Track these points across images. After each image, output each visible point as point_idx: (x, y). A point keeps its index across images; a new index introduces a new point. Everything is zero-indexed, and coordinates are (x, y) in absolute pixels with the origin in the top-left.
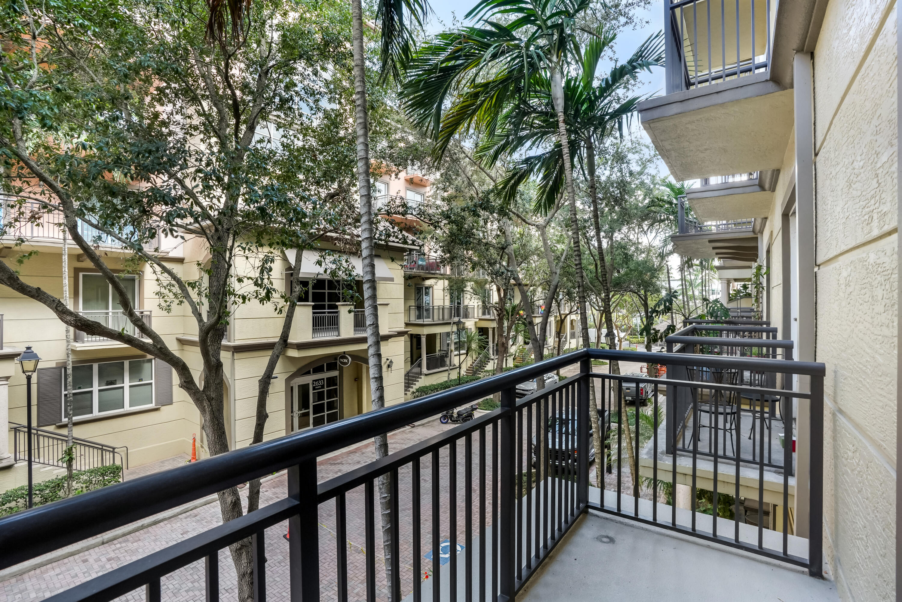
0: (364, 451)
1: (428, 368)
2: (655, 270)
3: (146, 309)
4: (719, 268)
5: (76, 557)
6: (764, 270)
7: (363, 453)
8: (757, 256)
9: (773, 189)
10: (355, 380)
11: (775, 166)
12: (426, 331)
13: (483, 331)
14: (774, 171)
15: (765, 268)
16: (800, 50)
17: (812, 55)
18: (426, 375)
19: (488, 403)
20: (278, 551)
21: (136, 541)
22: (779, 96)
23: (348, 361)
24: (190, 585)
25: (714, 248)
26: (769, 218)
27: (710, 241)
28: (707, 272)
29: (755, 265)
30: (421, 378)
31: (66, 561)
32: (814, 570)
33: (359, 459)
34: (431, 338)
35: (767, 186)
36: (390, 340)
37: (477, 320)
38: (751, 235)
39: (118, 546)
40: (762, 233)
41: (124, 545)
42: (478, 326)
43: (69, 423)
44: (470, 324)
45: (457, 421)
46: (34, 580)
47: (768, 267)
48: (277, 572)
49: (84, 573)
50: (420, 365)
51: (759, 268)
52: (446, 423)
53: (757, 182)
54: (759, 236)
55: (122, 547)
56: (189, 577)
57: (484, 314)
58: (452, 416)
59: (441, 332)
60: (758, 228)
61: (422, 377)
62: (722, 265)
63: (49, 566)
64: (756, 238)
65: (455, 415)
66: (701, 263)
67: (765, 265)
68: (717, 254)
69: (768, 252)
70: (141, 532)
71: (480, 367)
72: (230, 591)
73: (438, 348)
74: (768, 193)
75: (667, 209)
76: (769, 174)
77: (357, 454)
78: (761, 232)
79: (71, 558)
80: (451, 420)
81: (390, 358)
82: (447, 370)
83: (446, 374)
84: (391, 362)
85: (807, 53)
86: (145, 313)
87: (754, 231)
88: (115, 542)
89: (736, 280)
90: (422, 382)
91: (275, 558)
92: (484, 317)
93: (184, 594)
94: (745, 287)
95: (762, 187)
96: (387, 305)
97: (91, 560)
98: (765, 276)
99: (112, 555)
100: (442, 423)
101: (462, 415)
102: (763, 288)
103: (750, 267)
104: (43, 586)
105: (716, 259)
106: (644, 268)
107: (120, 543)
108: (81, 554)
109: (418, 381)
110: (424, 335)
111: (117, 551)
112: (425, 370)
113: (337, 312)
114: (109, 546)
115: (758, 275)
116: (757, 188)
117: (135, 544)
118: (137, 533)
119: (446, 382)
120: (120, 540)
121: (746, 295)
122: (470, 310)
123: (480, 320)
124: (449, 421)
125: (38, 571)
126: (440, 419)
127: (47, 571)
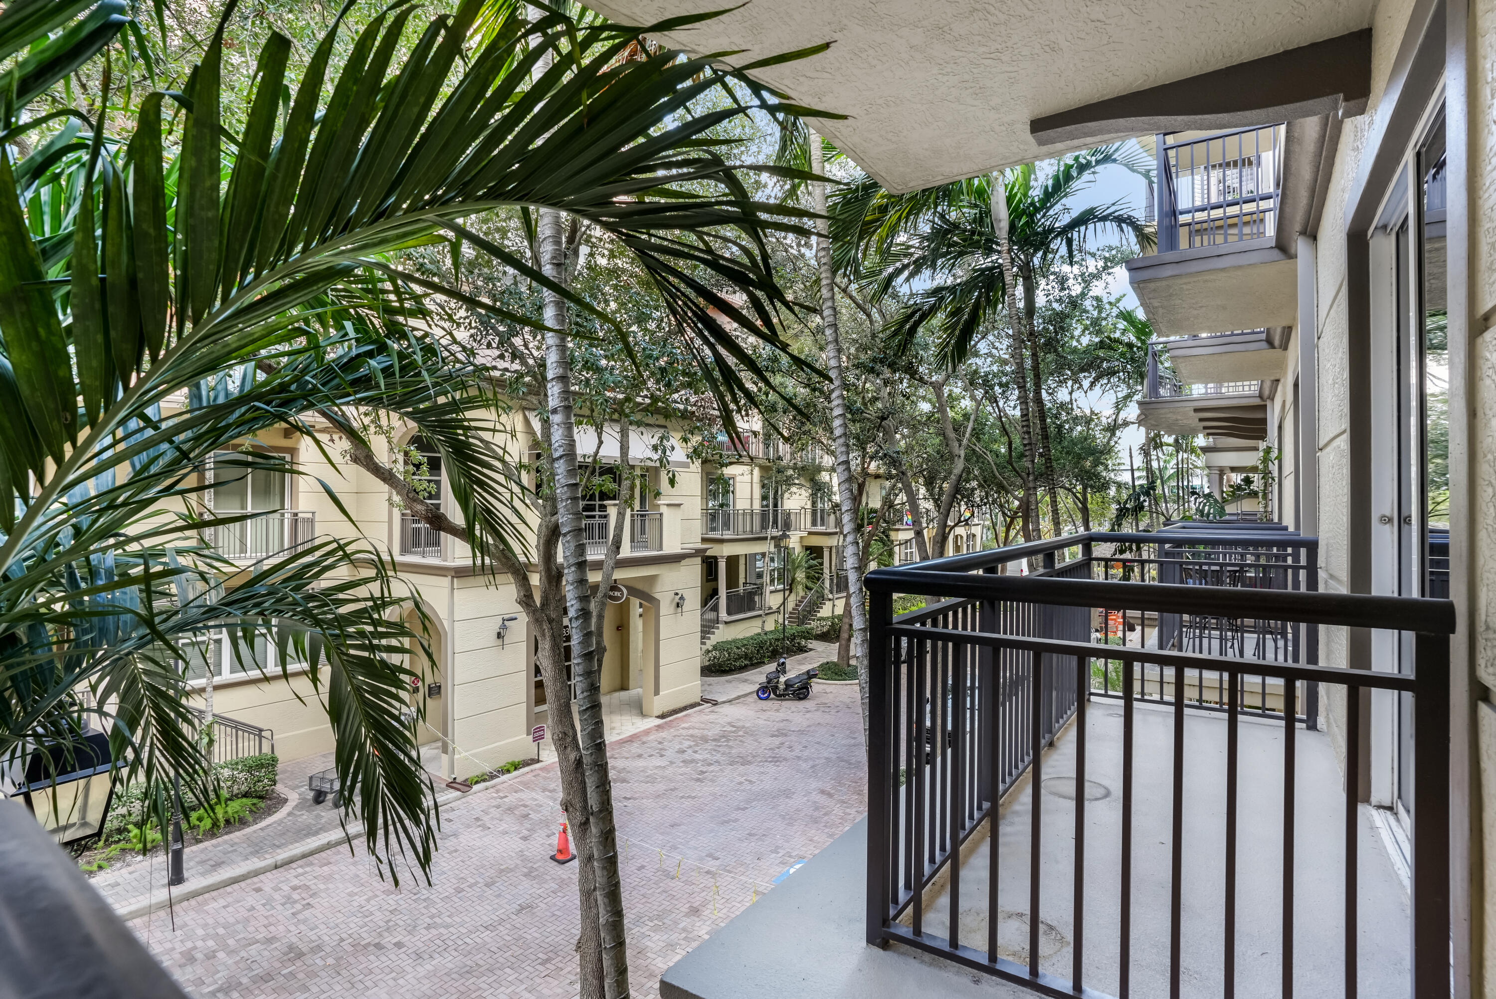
0: (644, 739)
1: (729, 613)
2: (1102, 452)
3: (301, 508)
4: (1205, 450)
5: (243, 884)
6: (1274, 454)
7: (644, 743)
8: (1265, 431)
9: (1285, 346)
10: (618, 629)
11: (1285, 323)
12: (727, 550)
13: (815, 552)
14: (1284, 328)
15: (1276, 451)
16: (1303, 233)
17: (1315, 238)
18: (726, 623)
19: (829, 669)
20: (548, 878)
21: (326, 865)
22: (1285, 264)
23: (622, 594)
24: (428, 921)
25: (1201, 420)
26: (1282, 381)
27: (1196, 410)
28: (1185, 455)
29: (1262, 445)
30: (718, 628)
31: (229, 889)
32: (1311, 724)
33: (640, 751)
34: (732, 561)
35: (1277, 342)
36: (683, 562)
37: (805, 534)
38: (1258, 401)
39: (300, 870)
40: (1273, 400)
41: (308, 869)
42: (805, 544)
43: (208, 684)
44: (794, 542)
45: (784, 695)
46: (192, 914)
47: (1280, 449)
48: (555, 905)
49: (264, 905)
50: (715, 608)
51: (1268, 450)
52: (767, 699)
53: (1264, 336)
54: (1269, 403)
55: (306, 873)
56: (424, 911)
57: (814, 523)
58: (777, 687)
59: (748, 553)
60: (1266, 392)
61: (720, 626)
62: (1212, 445)
63: (207, 896)
64: (1263, 408)
65: (782, 686)
66: (1176, 441)
67: (1276, 446)
68: (1205, 428)
69: (1280, 427)
70: (328, 852)
71: (809, 612)
72: (491, 928)
73: (742, 580)
74: (1278, 352)
75: (1123, 355)
76: (1279, 331)
77: (635, 745)
78: (1272, 398)
79: (236, 886)
80: (775, 694)
81: (680, 592)
82: (760, 616)
83: (758, 623)
84: (682, 598)
85: (1309, 236)
86: (300, 515)
87: (1261, 396)
88: (294, 865)
89: (1233, 469)
90: (722, 634)
91: (547, 886)
92: (814, 529)
93: (424, 932)
94: (1248, 481)
95: (1270, 342)
96: (679, 505)
97: (267, 888)
98: (1276, 462)
99: (296, 882)
100: (761, 699)
101: (792, 686)
102: (1273, 479)
103: (1256, 449)
104: (211, 921)
105: (1201, 436)
106: (1082, 448)
107: (301, 867)
108: (249, 881)
109: (713, 633)
110: (722, 557)
111: (301, 878)
112: (723, 615)
113: (605, 517)
114: (286, 870)
115: (1266, 460)
116: (1264, 345)
117: (325, 868)
118: (323, 854)
119: (759, 634)
120: (300, 862)
121: (1249, 494)
122: (793, 517)
123: (810, 533)
124: (772, 696)
125: (193, 902)
126: (757, 692)
127: (206, 902)
